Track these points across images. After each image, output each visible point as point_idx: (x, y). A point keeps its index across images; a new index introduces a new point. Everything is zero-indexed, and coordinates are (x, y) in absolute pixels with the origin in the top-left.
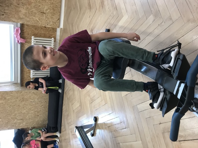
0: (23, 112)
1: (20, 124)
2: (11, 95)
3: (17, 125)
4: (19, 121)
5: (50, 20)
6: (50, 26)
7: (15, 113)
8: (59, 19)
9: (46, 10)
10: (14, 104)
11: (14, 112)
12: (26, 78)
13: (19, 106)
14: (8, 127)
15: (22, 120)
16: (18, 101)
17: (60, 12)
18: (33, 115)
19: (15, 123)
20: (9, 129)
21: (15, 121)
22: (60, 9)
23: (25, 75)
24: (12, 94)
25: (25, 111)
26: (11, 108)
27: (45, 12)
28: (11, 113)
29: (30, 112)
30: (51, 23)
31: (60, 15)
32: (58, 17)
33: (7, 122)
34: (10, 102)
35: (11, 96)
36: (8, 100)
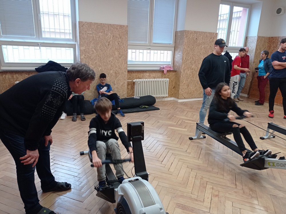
2: (124, 63)
5: (184, 92)
6: (180, 92)
8: (185, 98)
9: (190, 88)
10: (113, 65)
11: (104, 65)
16: (116, 69)
17: (189, 98)
22: (191, 97)
27: (189, 87)
30: (182, 93)
31: (187, 98)
32: (186, 97)
34: (116, 62)
36: (118, 60)
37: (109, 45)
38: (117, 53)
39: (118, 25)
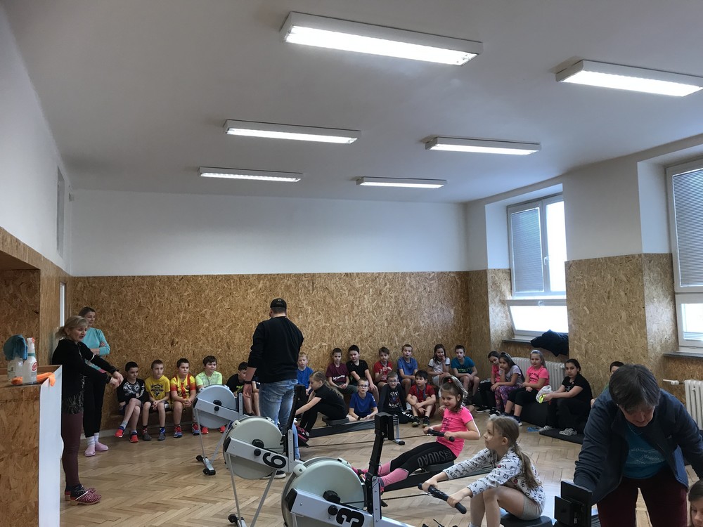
0: (601, 356)
1: (579, 348)
2: (639, 335)
3: (576, 342)
4: (583, 346)
7: (601, 341)
10: (618, 339)
11: (603, 339)
12: (688, 368)
13: (615, 349)
14: (573, 326)
15: (586, 352)
16: (626, 348)
18: (594, 376)
19: (580, 338)
20: (570, 326)
21: (584, 339)
23: (694, 366)
24: (641, 337)
25: (605, 361)
26: (610, 333)
28: (599, 331)
29: (600, 371)
33: (584, 324)
34: (623, 332)
35: (637, 335)
36: (628, 329)
37: (609, 298)
38: (624, 314)
39: (621, 258)
